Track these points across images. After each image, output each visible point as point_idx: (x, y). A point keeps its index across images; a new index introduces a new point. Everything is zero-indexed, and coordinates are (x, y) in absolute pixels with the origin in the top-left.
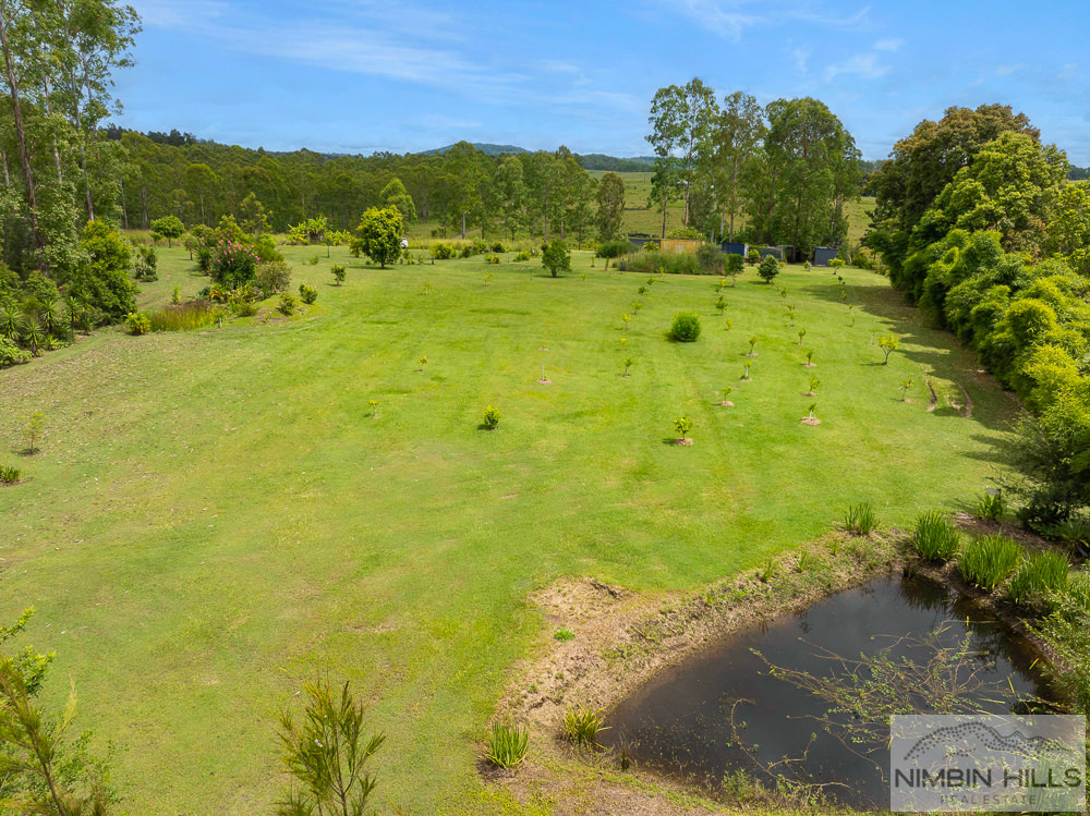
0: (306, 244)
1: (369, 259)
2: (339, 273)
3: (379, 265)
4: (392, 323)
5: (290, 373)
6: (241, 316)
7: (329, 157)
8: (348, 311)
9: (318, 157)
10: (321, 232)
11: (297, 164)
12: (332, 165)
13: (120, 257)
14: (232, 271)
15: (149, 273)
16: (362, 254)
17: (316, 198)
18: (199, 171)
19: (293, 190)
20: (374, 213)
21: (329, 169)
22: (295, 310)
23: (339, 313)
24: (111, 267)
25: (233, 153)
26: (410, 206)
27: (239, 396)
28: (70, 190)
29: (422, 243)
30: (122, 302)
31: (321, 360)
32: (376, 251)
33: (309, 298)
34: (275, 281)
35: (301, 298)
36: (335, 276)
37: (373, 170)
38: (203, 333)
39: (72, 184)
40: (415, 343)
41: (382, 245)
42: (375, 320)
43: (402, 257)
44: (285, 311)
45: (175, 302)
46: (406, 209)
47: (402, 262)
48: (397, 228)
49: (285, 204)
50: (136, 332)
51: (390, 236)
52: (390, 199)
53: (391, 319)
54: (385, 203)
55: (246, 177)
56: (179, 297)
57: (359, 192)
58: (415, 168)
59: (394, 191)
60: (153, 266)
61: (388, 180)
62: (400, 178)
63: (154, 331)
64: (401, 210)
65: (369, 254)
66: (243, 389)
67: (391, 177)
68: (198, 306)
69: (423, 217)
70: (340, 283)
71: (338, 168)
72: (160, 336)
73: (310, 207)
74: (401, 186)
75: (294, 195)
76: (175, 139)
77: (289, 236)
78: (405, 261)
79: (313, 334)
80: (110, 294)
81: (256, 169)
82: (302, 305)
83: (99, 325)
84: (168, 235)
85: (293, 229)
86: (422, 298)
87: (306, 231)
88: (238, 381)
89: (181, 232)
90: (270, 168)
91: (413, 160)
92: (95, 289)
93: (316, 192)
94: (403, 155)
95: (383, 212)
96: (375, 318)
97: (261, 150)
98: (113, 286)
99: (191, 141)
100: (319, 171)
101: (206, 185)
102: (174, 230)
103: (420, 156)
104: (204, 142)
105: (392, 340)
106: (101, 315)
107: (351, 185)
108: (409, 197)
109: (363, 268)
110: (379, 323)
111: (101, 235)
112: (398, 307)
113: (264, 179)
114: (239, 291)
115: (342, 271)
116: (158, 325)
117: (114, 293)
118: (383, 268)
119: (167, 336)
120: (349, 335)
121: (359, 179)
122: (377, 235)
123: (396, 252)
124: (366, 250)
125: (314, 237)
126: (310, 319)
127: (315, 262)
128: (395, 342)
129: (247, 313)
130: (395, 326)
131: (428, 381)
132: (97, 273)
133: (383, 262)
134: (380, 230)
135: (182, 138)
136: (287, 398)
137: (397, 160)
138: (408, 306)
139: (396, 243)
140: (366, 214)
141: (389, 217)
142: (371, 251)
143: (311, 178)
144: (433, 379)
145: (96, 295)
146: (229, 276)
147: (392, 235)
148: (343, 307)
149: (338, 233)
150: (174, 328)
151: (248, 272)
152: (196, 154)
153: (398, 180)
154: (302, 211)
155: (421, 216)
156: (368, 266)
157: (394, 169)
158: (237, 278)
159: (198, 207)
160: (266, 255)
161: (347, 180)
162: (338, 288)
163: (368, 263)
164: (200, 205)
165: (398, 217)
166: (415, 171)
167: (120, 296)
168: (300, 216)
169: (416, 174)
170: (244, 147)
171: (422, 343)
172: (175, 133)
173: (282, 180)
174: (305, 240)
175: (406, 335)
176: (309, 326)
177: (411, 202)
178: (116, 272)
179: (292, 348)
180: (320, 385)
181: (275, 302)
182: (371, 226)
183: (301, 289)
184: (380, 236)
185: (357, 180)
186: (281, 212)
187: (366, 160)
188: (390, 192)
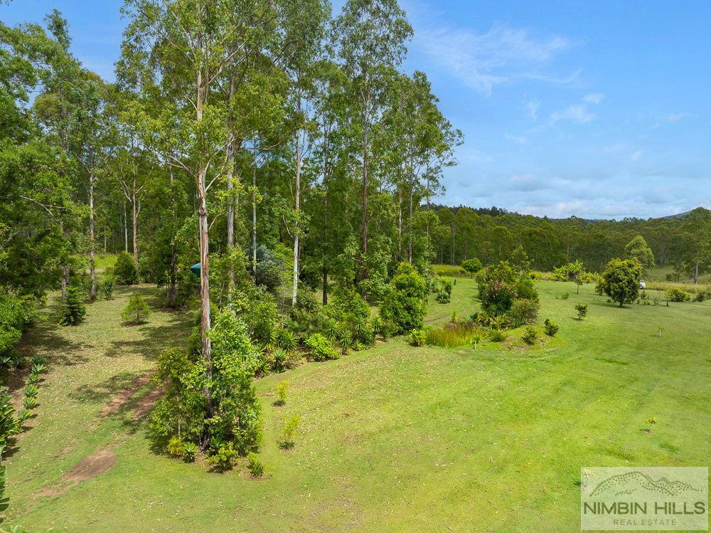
0: (565, 281)
1: (610, 298)
2: (582, 310)
3: (618, 304)
4: (624, 364)
5: (516, 406)
6: (492, 341)
7: (592, 221)
8: (583, 345)
9: (583, 222)
10: (577, 273)
11: (568, 226)
12: (592, 226)
13: (417, 288)
14: (496, 303)
15: (445, 297)
16: (604, 294)
17: (578, 249)
18: (501, 230)
19: (561, 243)
20: (618, 262)
21: (589, 230)
22: (538, 340)
23: (576, 346)
24: (409, 295)
25: (528, 219)
26: (650, 256)
27: (464, 424)
28: (388, 242)
29: (659, 285)
30: (413, 320)
31: (548, 397)
32: (616, 293)
33: (551, 331)
34: (527, 315)
35: (544, 330)
36: (578, 312)
37: (622, 230)
38: (461, 352)
39: (390, 240)
40: (644, 391)
41: (622, 288)
42: (607, 358)
43: (639, 298)
44: (529, 340)
45: (453, 321)
46: (646, 260)
47: (638, 302)
48: (637, 275)
49: (555, 252)
50: (415, 344)
51: (630, 282)
52: (634, 251)
53: (622, 359)
54: (629, 254)
55: (530, 235)
56: (456, 318)
57: (610, 245)
58: (656, 228)
59: (637, 245)
60: (449, 293)
61: (633, 237)
62: (643, 235)
63: (428, 344)
64: (641, 260)
65: (610, 295)
66: (470, 416)
67: (636, 235)
68: (467, 327)
69: (660, 264)
70: (582, 318)
71: (596, 228)
72: (430, 350)
73: (573, 255)
74: (643, 241)
75: (562, 247)
76: (494, 212)
77: (554, 274)
78: (642, 302)
79: (548, 366)
80: (406, 313)
81: (538, 229)
82: (544, 337)
83: (394, 335)
84: (471, 270)
85: (557, 270)
86: (655, 340)
87: (566, 272)
88: (469, 406)
89: (479, 269)
90: (548, 228)
91: (654, 223)
92: (396, 309)
93: (578, 244)
94: (647, 219)
95: (625, 262)
96: (607, 355)
97: (545, 218)
98: (409, 309)
99: (503, 213)
100: (582, 231)
101: (504, 239)
102: (475, 267)
103: (661, 220)
104: (511, 213)
105: (620, 383)
106: (397, 328)
107: (605, 240)
108: (649, 249)
109: (604, 305)
110: (610, 361)
111: (407, 273)
112: (632, 347)
113: (542, 236)
114: (498, 319)
115: (584, 308)
116: (432, 341)
117: (409, 313)
118: (621, 306)
119: (436, 350)
120: (580, 371)
121: (610, 236)
122: (618, 280)
123: (634, 295)
124: (608, 291)
125: (572, 276)
126: (548, 350)
127: (566, 297)
128: (623, 387)
129: (498, 339)
130: (625, 367)
131: (655, 447)
132: (400, 299)
133: (621, 302)
134: (622, 276)
135: (498, 211)
136: (503, 438)
137: (642, 223)
138: (640, 347)
139: (635, 287)
140: (610, 263)
141: (630, 266)
142: (612, 292)
143: (575, 235)
144: (662, 446)
145: (396, 313)
146: (493, 307)
147: (632, 281)
148: (580, 341)
149: (590, 274)
150: (442, 345)
151: (508, 305)
152: (503, 220)
153: (640, 237)
154: (567, 257)
155: (658, 262)
156: (608, 304)
157: (639, 229)
158: (499, 309)
159: (497, 252)
160: (524, 292)
161: (601, 237)
162: (578, 322)
163: (609, 301)
164: (498, 252)
165: (638, 266)
166: (656, 230)
167: (412, 315)
168: (565, 260)
169: (656, 233)
170: (535, 216)
171: (652, 393)
172: (494, 208)
173: (555, 237)
174: (565, 278)
175: (636, 379)
176: (548, 357)
177: (651, 253)
178: (412, 299)
179: (525, 379)
180: (540, 428)
181: (521, 332)
182: (613, 273)
183: (547, 322)
184: (621, 281)
185: (610, 237)
186: (552, 257)
187: (618, 223)
188: (633, 246)
